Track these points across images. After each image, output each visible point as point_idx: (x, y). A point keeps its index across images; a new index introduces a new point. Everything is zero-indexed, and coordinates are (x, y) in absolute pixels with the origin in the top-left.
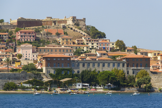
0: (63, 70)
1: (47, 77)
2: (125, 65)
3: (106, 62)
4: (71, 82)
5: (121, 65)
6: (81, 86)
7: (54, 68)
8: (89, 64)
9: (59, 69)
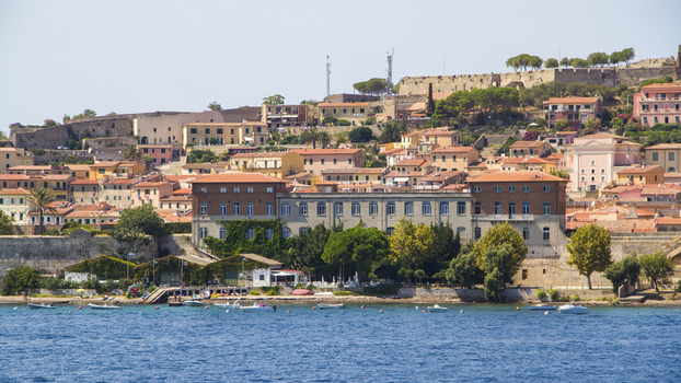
0: (252, 224)
1: (196, 249)
2: (468, 205)
3: (400, 199)
4: (231, 266)
5: (453, 206)
6: (268, 279)
7: (219, 218)
8: (338, 204)
9: (239, 222)
